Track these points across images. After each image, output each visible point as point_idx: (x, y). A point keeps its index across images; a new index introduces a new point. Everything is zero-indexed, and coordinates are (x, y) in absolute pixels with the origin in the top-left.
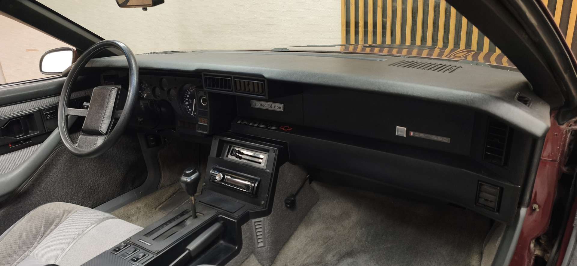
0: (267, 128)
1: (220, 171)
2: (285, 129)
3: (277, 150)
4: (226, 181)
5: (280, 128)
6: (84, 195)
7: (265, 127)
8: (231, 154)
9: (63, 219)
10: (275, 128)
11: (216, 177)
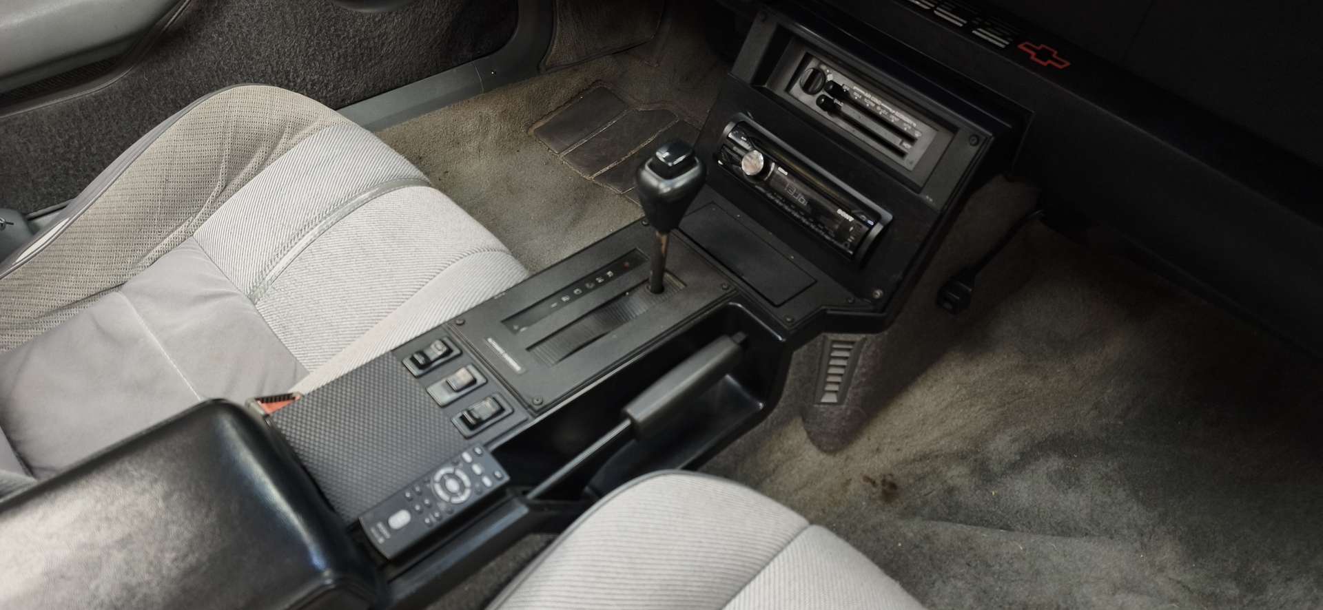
0: (967, 30)
1: (758, 142)
2: (1036, 57)
3: (987, 138)
4: (772, 183)
5: (1021, 46)
6: (342, 60)
7: (959, 22)
8: (806, 88)
9: (280, 146)
10: (1001, 43)
11: (741, 157)
